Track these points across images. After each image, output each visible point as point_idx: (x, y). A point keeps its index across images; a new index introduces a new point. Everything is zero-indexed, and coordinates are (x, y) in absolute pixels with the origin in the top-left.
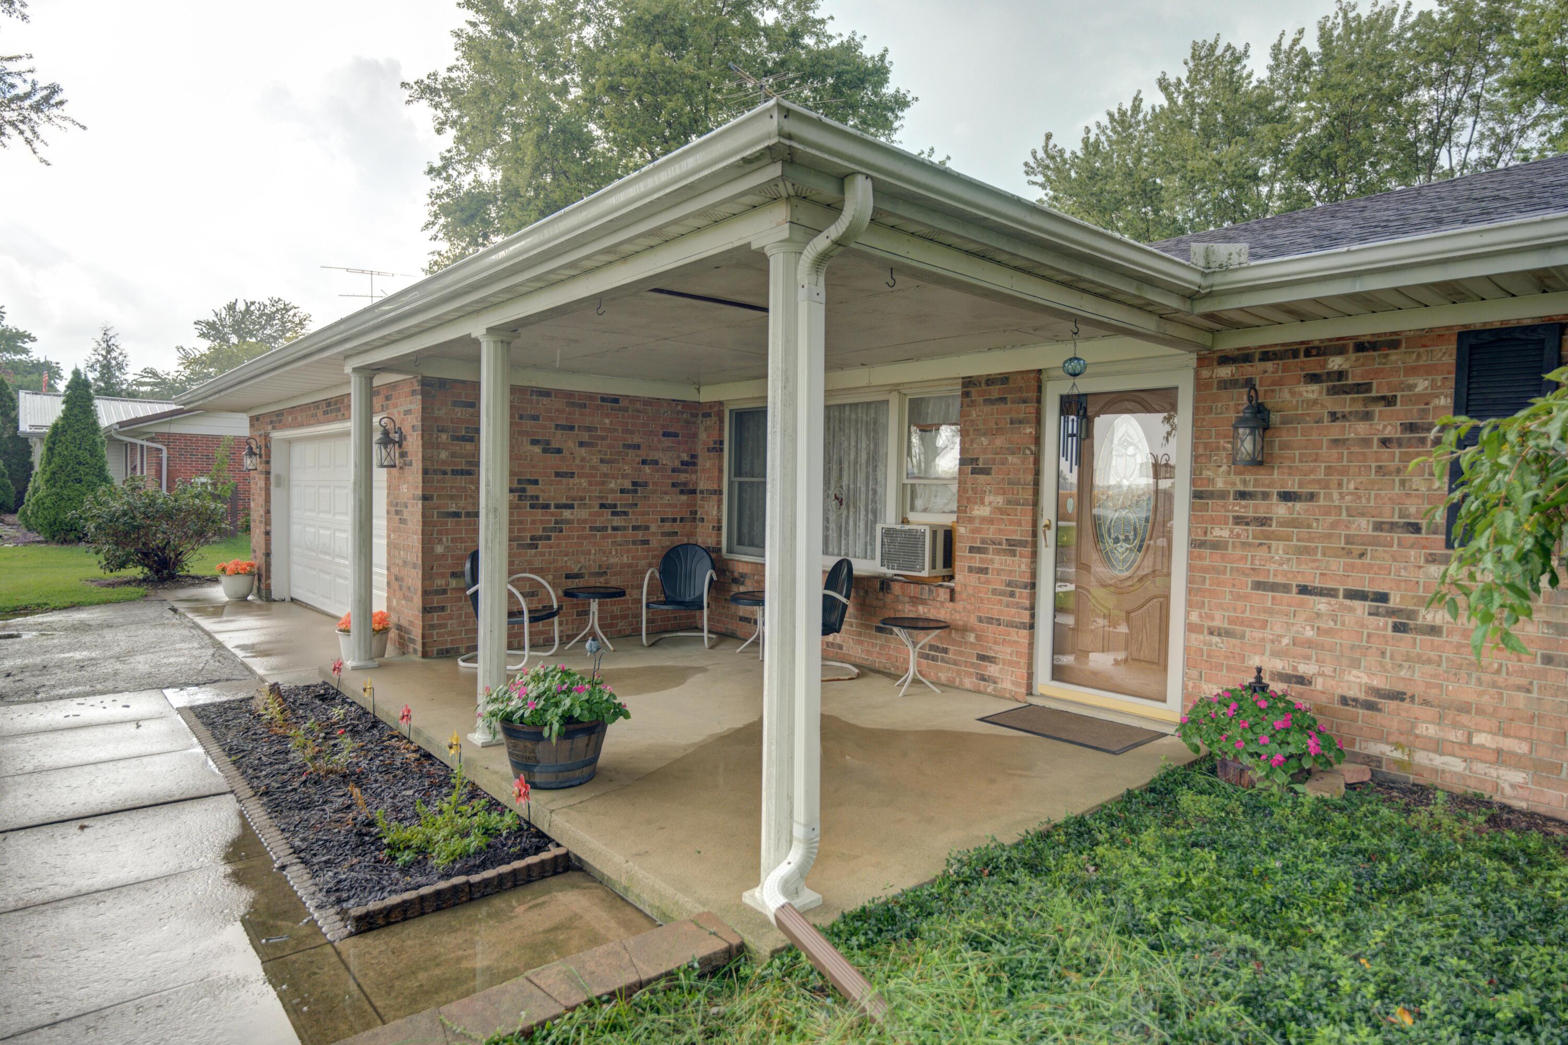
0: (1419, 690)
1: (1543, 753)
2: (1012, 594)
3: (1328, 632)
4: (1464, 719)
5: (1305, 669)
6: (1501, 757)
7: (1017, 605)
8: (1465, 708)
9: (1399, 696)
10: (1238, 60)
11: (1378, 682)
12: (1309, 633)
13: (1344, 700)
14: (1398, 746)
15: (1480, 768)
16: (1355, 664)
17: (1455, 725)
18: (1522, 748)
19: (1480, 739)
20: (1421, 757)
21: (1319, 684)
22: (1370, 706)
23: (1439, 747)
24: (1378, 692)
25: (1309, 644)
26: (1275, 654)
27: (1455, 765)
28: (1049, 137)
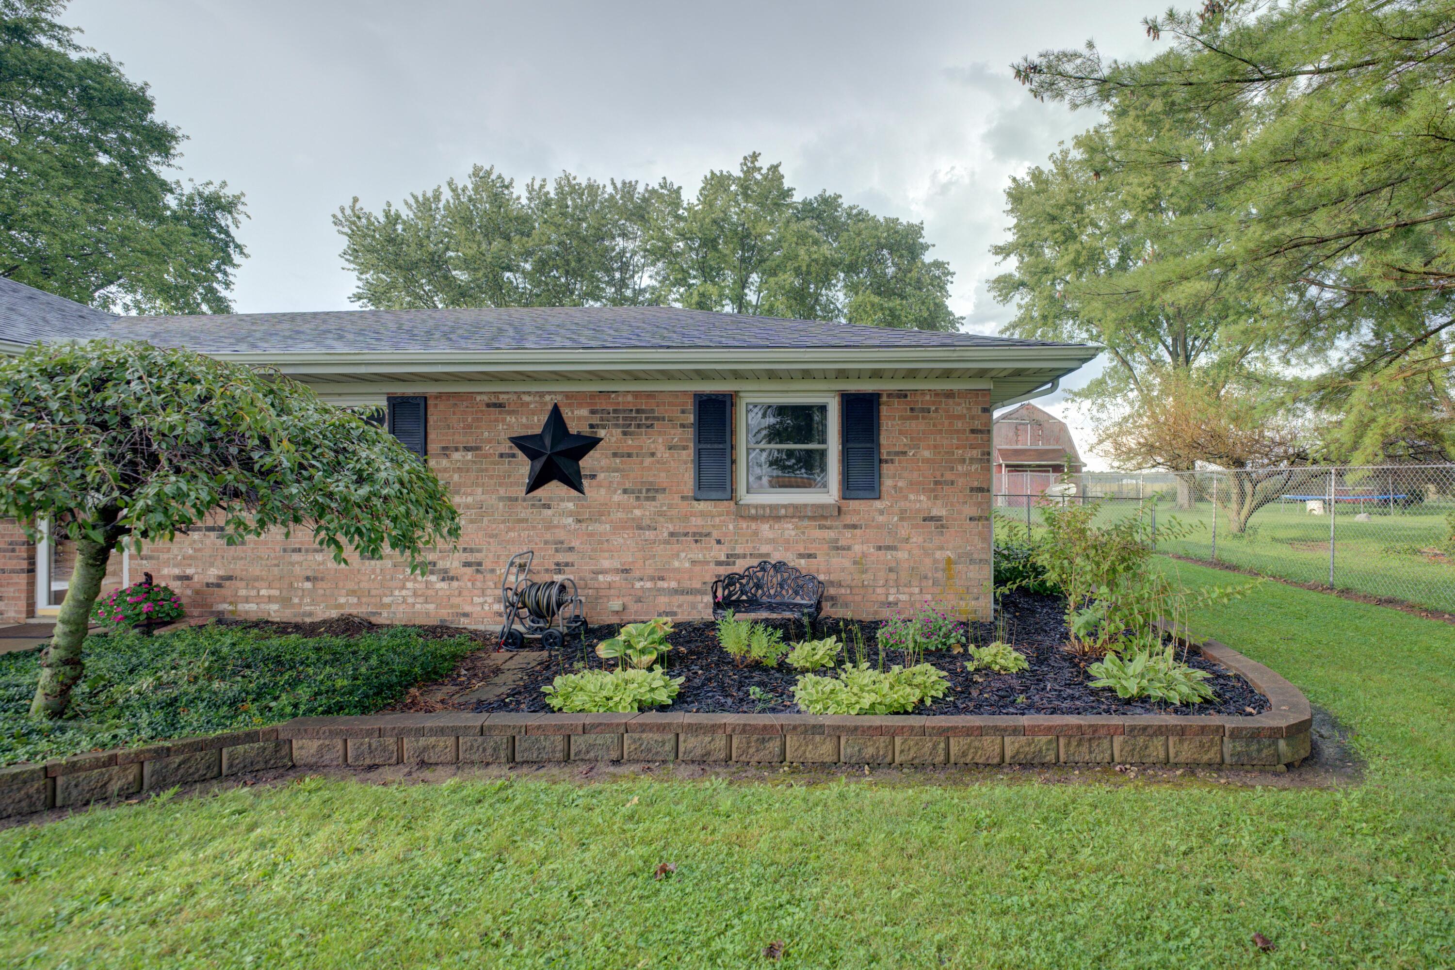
0: (238, 573)
1: (284, 594)
2: (13, 550)
3: (199, 550)
4: (256, 584)
5: (189, 571)
6: (270, 600)
7: (18, 557)
8: (257, 579)
9: (230, 578)
10: (507, 187)
11: (221, 573)
12: (190, 552)
13: (208, 585)
14: (231, 603)
15: (262, 606)
16: (212, 565)
17: (253, 588)
18: (275, 592)
19: (263, 592)
20: (241, 607)
21: (196, 578)
22: (219, 586)
23: (247, 600)
24: (222, 578)
25: (191, 557)
26: (175, 566)
27: (252, 607)
28: (356, 200)
